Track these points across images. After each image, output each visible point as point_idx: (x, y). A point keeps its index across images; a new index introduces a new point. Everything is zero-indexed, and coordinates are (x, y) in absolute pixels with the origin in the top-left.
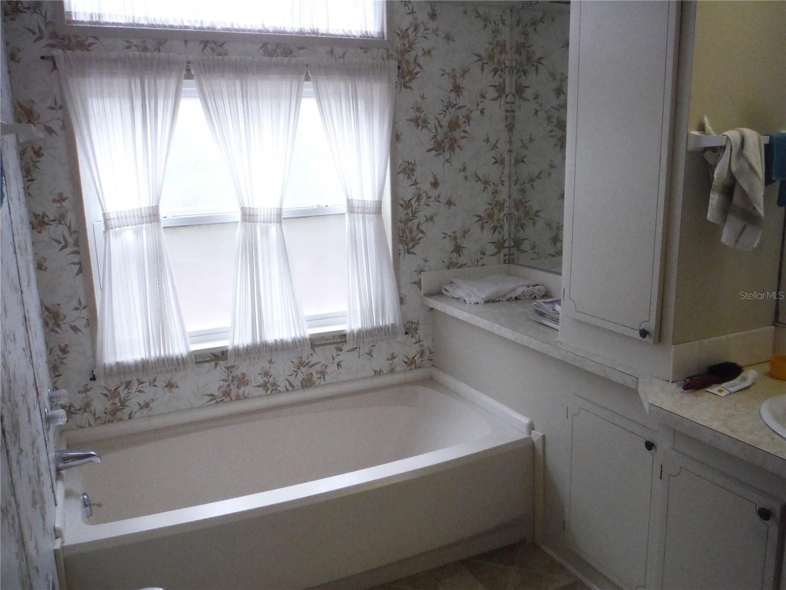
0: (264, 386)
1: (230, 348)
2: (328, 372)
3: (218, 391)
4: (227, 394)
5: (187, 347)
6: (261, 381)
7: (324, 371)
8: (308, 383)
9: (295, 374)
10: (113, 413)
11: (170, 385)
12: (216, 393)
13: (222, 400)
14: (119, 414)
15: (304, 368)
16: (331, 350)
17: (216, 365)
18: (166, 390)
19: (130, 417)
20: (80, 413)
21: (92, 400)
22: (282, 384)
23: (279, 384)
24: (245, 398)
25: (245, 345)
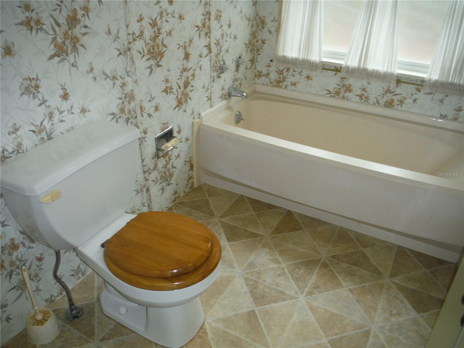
0: (361, 96)
1: (344, 65)
2: (405, 103)
3: (333, 89)
4: (338, 93)
5: (320, 57)
6: (359, 92)
7: (403, 101)
8: (389, 104)
9: (383, 96)
10: (279, 82)
11: (308, 77)
12: (332, 90)
13: (334, 96)
14: (281, 84)
15: (390, 94)
16: (412, 88)
17: (336, 74)
18: (306, 79)
19: (286, 87)
20: (264, 77)
21: (271, 72)
22: (372, 100)
23: (370, 98)
24: (348, 99)
25: (353, 67)
